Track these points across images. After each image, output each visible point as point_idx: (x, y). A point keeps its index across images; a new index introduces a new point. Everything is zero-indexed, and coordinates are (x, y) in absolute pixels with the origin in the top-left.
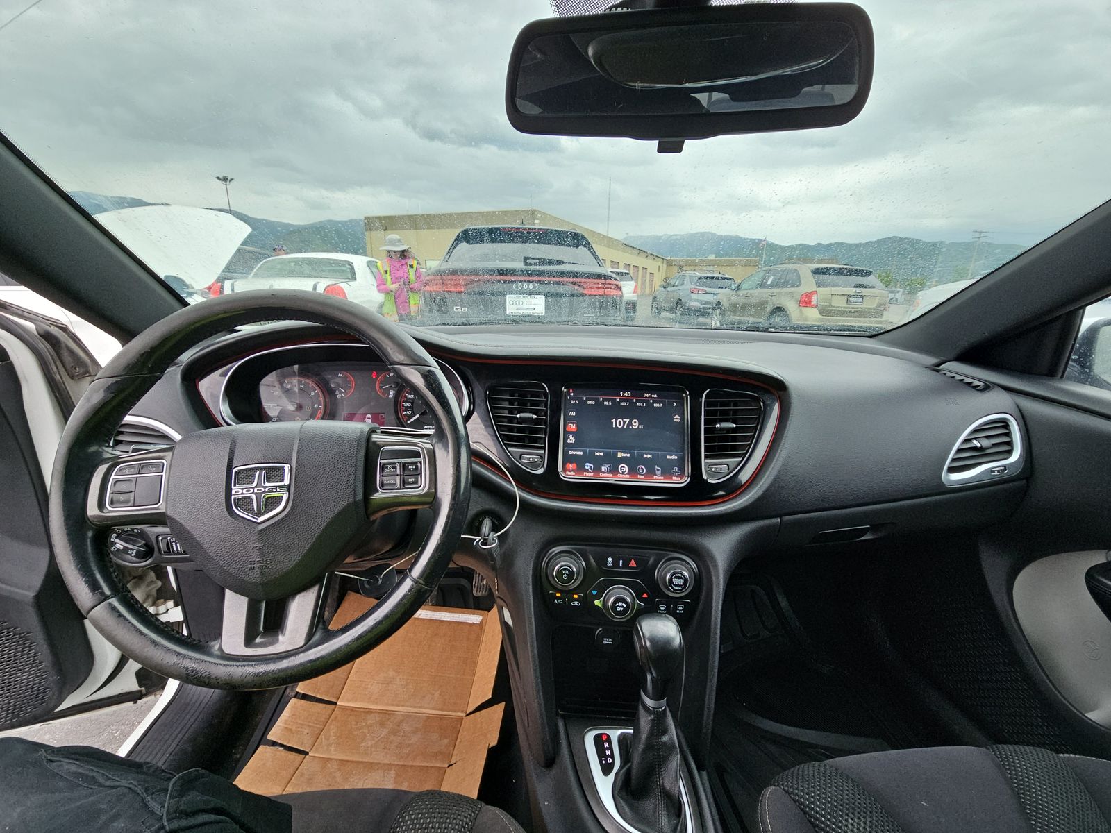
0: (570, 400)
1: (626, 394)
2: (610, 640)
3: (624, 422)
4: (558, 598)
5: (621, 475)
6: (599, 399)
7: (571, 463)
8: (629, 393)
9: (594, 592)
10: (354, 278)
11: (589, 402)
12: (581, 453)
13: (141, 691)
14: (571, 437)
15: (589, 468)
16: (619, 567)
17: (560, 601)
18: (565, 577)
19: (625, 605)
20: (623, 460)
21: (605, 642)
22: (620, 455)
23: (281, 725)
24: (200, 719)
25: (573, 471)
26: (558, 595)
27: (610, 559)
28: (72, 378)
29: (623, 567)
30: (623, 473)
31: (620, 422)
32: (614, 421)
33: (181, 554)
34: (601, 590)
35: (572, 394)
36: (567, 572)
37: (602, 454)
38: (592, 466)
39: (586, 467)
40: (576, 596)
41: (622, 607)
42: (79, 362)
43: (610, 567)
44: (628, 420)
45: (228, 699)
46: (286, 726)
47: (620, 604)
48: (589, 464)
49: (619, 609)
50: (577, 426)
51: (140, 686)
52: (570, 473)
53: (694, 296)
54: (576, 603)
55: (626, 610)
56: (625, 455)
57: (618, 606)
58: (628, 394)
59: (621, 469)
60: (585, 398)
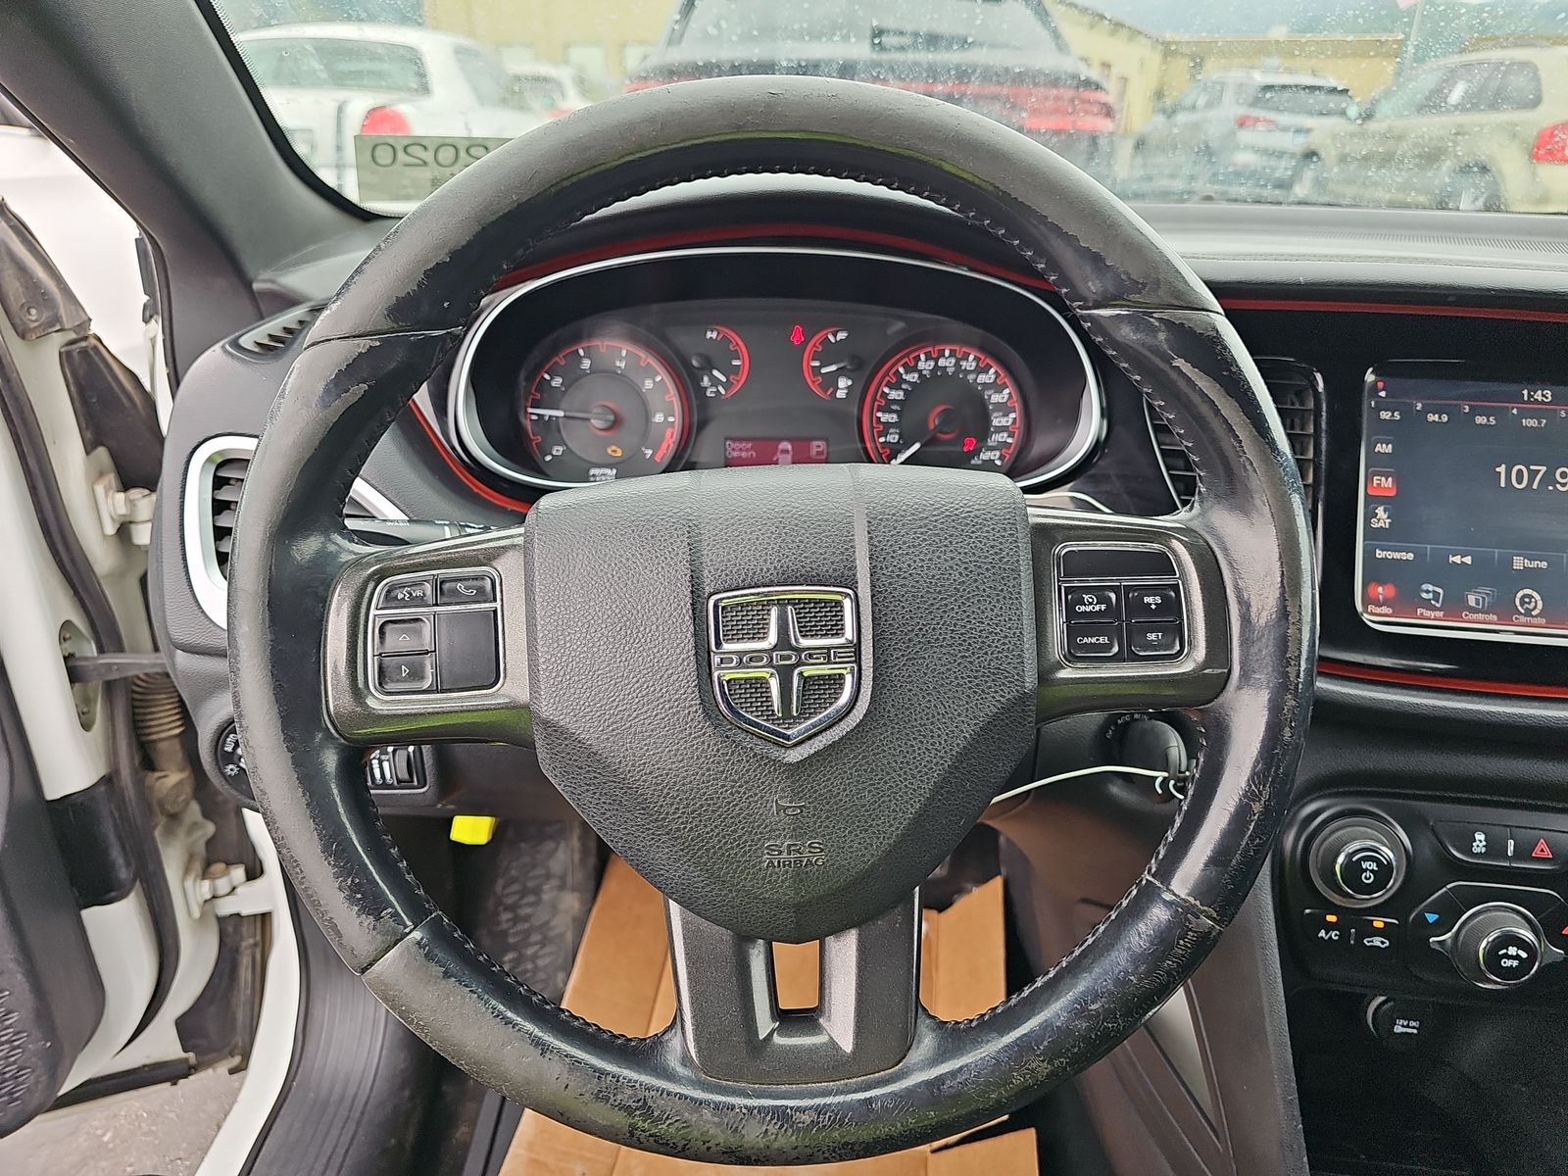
0: (1378, 409)
1: (1538, 396)
2: (1414, 1024)
3: (1533, 474)
4: (1329, 927)
5: (1523, 619)
6: (1411, 405)
7: (1382, 583)
8: (1549, 393)
9: (1431, 918)
10: (425, 89)
11: (1432, 417)
12: (1410, 556)
13: (187, 1060)
14: (1380, 511)
15: (1431, 596)
16: (1506, 857)
17: (1334, 935)
18: (1368, 878)
19: (1524, 955)
20: (1528, 578)
21: (1398, 1029)
22: (1519, 563)
23: (521, 1151)
24: (360, 1137)
25: (1386, 604)
26: (1332, 918)
27: (1480, 836)
28: (23, 336)
29: (1517, 856)
30: (1528, 612)
31: (1520, 472)
32: (1502, 469)
33: (391, 787)
34: (1450, 911)
35: (1383, 394)
36: (1374, 866)
37: (1468, 560)
38: (1440, 591)
39: (1424, 595)
40: (1379, 924)
41: (1517, 957)
42: (37, 295)
43: (1479, 855)
44: (1543, 469)
45: (407, 1093)
46: (533, 1156)
47: (1512, 951)
48: (1431, 588)
49: (1507, 963)
50: (1397, 482)
51: (185, 1051)
52: (1378, 610)
53: (1245, 136)
54: (1377, 941)
55: (1525, 965)
56: (1534, 564)
57: (1507, 956)
58: (1545, 395)
59: (1522, 603)
60: (1419, 406)
